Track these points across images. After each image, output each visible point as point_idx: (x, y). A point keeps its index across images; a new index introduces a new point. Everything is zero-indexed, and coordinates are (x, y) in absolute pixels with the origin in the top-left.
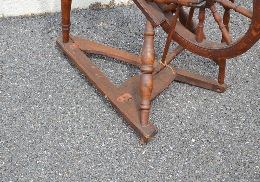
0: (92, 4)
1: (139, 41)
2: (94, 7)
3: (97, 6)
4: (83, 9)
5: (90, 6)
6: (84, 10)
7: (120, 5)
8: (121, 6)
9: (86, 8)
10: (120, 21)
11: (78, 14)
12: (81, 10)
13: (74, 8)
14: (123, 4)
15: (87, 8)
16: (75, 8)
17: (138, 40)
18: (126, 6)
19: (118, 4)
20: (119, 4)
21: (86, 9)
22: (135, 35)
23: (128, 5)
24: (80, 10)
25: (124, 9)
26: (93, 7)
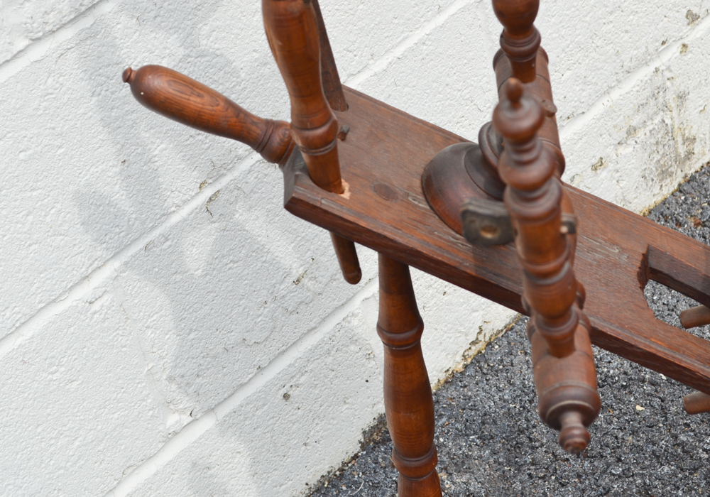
0: (367, 429)
1: (620, 477)
2: (375, 436)
3: (380, 426)
4: (345, 461)
5: (362, 440)
6: (347, 464)
7: (442, 382)
8: (446, 382)
9: (353, 455)
10: (492, 438)
11: (344, 488)
12: (341, 470)
13: (319, 478)
14: (450, 372)
15: (356, 452)
16: (323, 476)
17: (614, 475)
18: (462, 373)
19: (436, 381)
20: (439, 381)
21: (356, 457)
22: (587, 463)
23: (466, 367)
24: (338, 473)
25: (465, 386)
26: (372, 435)
